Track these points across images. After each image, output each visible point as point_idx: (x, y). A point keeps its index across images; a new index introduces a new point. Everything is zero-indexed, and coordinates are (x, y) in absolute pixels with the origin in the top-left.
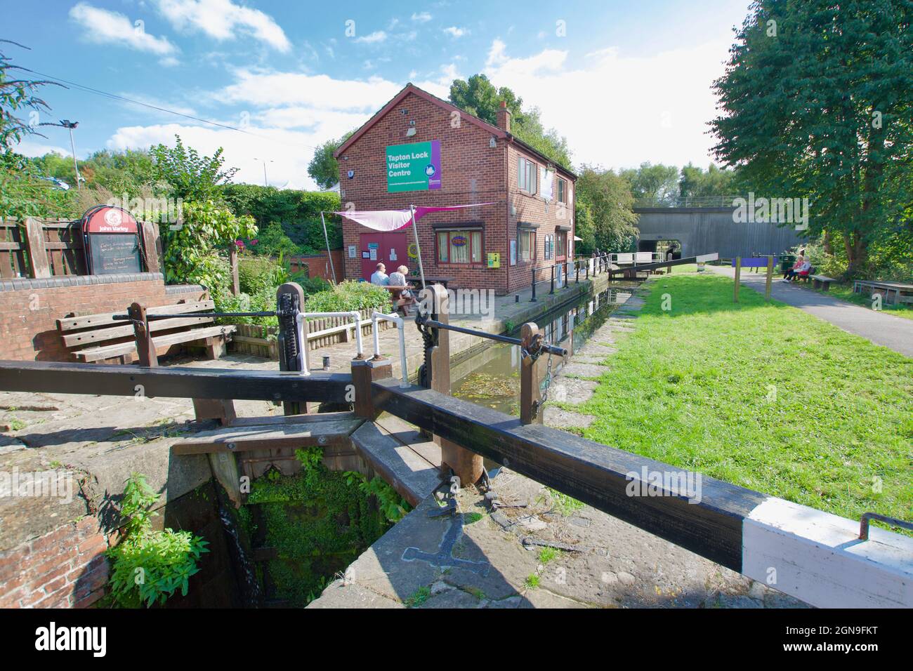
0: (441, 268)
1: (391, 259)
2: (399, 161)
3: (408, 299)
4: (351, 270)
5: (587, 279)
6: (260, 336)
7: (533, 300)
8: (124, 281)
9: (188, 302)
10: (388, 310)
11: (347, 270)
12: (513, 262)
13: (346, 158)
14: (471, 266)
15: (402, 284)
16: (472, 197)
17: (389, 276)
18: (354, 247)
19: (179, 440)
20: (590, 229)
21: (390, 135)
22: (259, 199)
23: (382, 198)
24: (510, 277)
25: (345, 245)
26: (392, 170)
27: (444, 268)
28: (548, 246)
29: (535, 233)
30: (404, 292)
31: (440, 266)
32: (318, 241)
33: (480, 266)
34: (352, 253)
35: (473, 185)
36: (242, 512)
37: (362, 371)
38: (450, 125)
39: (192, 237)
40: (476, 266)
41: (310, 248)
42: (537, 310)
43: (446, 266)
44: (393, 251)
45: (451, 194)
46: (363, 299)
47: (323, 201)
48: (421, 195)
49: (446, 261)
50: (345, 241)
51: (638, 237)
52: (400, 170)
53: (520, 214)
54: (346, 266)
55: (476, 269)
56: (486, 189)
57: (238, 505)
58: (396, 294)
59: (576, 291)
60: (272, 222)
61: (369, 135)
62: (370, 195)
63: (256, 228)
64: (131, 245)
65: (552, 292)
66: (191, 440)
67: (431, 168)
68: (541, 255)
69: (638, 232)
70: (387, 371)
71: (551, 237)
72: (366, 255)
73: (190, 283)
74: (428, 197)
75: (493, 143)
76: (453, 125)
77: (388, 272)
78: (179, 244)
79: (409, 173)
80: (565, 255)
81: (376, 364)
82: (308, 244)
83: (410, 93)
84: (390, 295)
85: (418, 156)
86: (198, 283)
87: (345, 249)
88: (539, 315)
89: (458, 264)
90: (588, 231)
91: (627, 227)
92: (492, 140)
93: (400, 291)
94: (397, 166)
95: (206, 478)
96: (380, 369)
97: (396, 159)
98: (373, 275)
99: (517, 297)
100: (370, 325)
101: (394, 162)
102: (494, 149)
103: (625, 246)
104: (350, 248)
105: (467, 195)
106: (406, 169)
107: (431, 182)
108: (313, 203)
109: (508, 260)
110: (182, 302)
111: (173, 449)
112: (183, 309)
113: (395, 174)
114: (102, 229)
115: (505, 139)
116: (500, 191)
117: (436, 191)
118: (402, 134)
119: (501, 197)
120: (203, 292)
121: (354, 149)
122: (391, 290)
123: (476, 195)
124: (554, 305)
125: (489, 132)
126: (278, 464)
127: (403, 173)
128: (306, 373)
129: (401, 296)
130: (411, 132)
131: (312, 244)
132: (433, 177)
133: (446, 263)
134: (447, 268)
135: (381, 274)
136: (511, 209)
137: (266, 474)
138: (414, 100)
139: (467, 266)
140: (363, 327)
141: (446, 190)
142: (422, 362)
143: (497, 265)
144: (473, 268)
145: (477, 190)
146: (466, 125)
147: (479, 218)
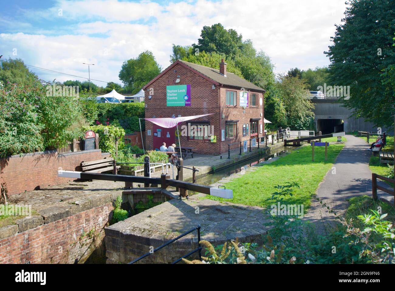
1: (167, 137)
2: (172, 93)
3: (174, 157)
4: (148, 141)
5: (266, 146)
6: (128, 169)
7: (229, 158)
8: (93, 152)
9: (107, 158)
10: (167, 161)
11: (146, 141)
12: (223, 139)
13: (148, 90)
14: (204, 141)
15: (173, 151)
16: (204, 110)
17: (168, 148)
18: (150, 131)
19: (124, 191)
20: (283, 113)
21: (169, 81)
22: (110, 110)
23: (164, 109)
24: (221, 146)
25: (146, 129)
26: (169, 96)
28: (245, 130)
29: (237, 124)
30: (173, 154)
31: (189, 141)
32: (133, 127)
33: (208, 142)
34: (149, 133)
35: (205, 105)
36: (134, 210)
37: (163, 177)
38: (195, 78)
39: (108, 138)
40: (206, 141)
41: (129, 130)
42: (230, 162)
43: (192, 141)
44: (168, 133)
45: (195, 108)
46: (159, 158)
47: (136, 107)
48: (182, 108)
49: (193, 138)
50: (146, 127)
51: (314, 118)
52: (172, 96)
53: (227, 117)
54: (146, 139)
56: (211, 107)
57: (133, 209)
58: (170, 155)
59: (255, 153)
60: (115, 120)
61: (159, 81)
62: (158, 107)
63: (125, 133)
64: (93, 141)
65: (240, 154)
66: (126, 191)
67: (186, 97)
68: (240, 134)
69: (314, 114)
70: (169, 177)
71: (247, 125)
72: (155, 134)
73: (106, 152)
74: (185, 109)
75: (213, 87)
77: (167, 146)
78: (104, 140)
79: (176, 98)
80: (258, 132)
81: (167, 175)
82: (128, 128)
83: (178, 64)
84: (168, 156)
85: (181, 91)
86: (109, 152)
87: (146, 131)
88: (231, 165)
89: (198, 140)
90: (281, 114)
91: (307, 112)
92: (213, 86)
93: (171, 154)
94: (171, 95)
95: (127, 201)
96: (167, 176)
97: (171, 91)
98: (161, 147)
99: (221, 157)
100: (161, 167)
101: (170, 93)
102: (214, 90)
103: (306, 123)
104: (148, 131)
105: (202, 109)
106: (175, 96)
107: (187, 102)
108: (131, 109)
109: (221, 139)
110: (105, 158)
111: (123, 192)
112: (105, 160)
113: (170, 98)
114: (88, 137)
115: (219, 86)
116: (217, 108)
117: (188, 107)
118: (174, 81)
119: (217, 111)
120: (110, 155)
121: (152, 86)
122: (168, 154)
123: (206, 110)
124: (240, 160)
125: (212, 82)
126: (142, 200)
127: (174, 98)
128: (150, 177)
129: (172, 156)
130: (178, 81)
131: (130, 128)
132: (187, 101)
133: (192, 140)
135: (164, 147)
136: (222, 116)
137: (139, 202)
138: (179, 66)
139: (202, 141)
140: (164, 166)
141: (193, 106)
142: (177, 174)
143: (215, 141)
144: (204, 142)
145: (206, 107)
146: (202, 79)
147: (207, 119)
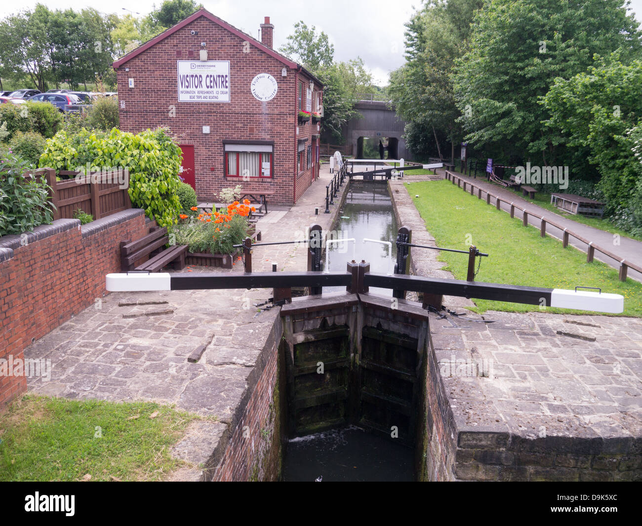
0: (230, 181)
7: (327, 212)
13: (127, 70)
14: (260, 180)
16: (262, 118)
21: (179, 53)
24: (296, 189)
27: (233, 181)
28: (309, 156)
29: (305, 146)
31: (229, 179)
33: (269, 180)
35: (264, 108)
38: (242, 50)
40: (265, 180)
43: (235, 179)
45: (242, 114)
49: (235, 174)
53: (299, 132)
55: (265, 182)
56: (276, 112)
62: (154, 108)
68: (306, 165)
71: (310, 147)
74: (218, 115)
75: (284, 72)
76: (244, 51)
83: (200, 17)
92: (284, 70)
99: (317, 210)
102: (284, 77)
105: (258, 115)
109: (296, 175)
115: (295, 69)
116: (289, 114)
118: (191, 53)
119: (291, 120)
121: (138, 62)
123: (267, 116)
125: (280, 62)
130: (202, 53)
133: (235, 176)
134: (236, 181)
136: (296, 130)
138: (205, 23)
139: (256, 180)
141: (237, 109)
144: (262, 182)
145: (267, 112)
146: (258, 53)
147: (269, 137)
